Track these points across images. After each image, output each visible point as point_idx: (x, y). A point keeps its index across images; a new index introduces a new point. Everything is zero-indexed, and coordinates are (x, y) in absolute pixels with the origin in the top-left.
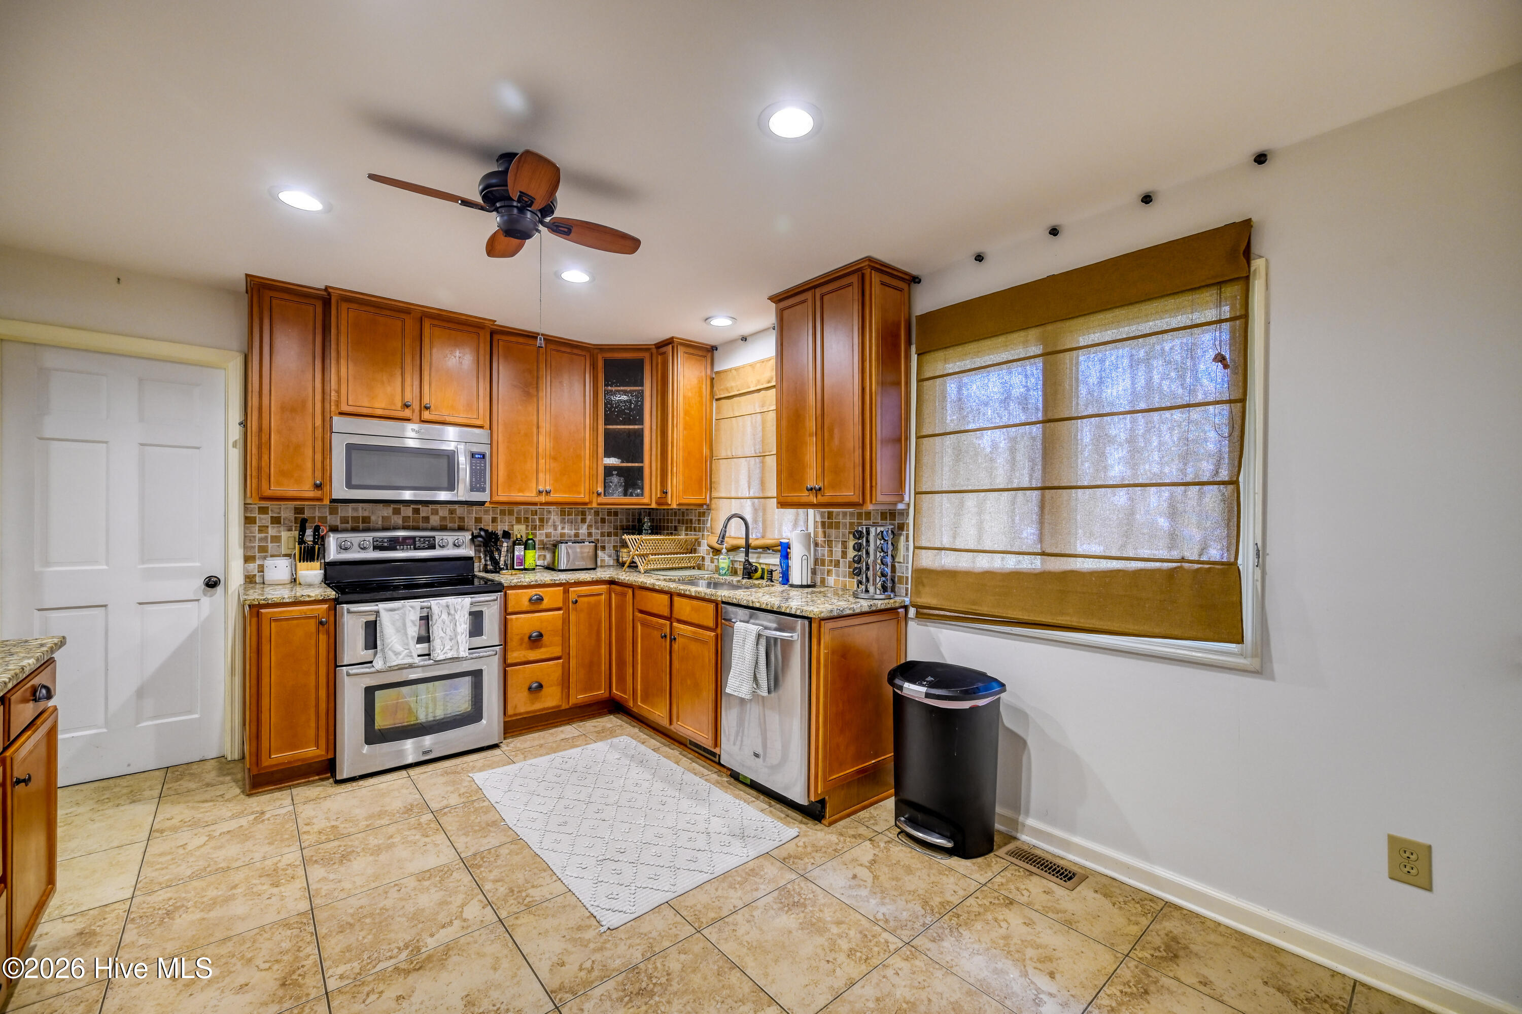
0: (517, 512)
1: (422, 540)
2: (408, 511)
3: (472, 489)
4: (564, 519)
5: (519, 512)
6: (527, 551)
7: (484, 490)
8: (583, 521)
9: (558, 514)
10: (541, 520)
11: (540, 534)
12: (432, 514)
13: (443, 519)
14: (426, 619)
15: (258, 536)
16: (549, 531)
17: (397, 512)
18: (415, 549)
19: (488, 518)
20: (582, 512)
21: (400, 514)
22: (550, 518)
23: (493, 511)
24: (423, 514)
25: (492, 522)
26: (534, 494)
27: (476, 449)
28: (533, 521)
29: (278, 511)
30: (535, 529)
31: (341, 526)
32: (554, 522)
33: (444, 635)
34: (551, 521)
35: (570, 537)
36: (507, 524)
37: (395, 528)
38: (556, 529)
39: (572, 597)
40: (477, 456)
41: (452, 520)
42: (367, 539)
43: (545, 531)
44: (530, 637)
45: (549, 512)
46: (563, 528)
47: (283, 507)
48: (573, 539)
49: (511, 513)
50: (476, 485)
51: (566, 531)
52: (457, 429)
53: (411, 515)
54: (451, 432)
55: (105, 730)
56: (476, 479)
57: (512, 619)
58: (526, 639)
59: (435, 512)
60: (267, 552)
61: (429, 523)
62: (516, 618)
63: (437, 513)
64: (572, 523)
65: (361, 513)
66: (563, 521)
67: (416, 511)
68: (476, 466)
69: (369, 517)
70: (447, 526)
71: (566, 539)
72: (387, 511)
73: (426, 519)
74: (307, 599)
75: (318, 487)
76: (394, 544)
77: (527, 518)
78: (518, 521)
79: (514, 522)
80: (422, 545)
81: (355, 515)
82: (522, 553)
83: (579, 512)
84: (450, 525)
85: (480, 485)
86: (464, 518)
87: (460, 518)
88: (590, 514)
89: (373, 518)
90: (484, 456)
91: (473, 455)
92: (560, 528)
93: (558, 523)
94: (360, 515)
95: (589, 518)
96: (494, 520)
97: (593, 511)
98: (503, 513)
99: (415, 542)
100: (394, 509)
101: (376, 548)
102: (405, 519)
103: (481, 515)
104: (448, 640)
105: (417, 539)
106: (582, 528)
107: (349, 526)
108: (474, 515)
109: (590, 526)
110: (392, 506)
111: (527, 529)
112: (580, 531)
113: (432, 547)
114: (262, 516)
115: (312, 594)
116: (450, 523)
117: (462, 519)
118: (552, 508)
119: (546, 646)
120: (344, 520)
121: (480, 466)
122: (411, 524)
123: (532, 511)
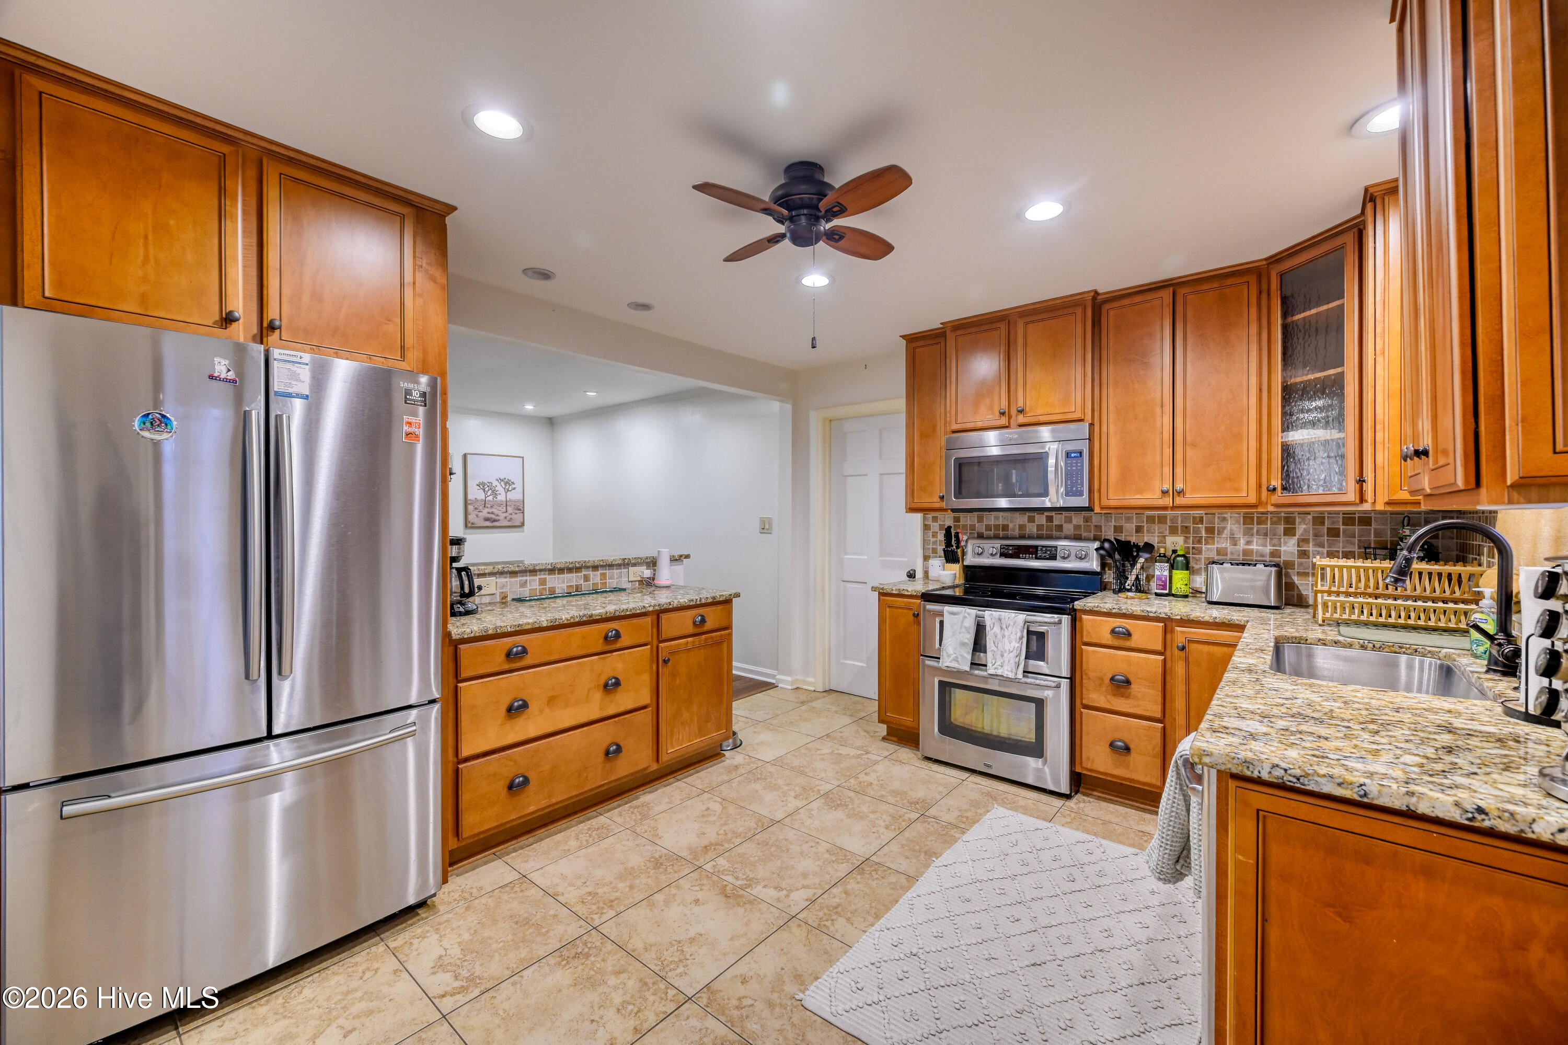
0: (1171, 520)
1: (1044, 549)
2: (1041, 519)
3: (1068, 494)
4: (1252, 529)
5: (1174, 520)
6: (1174, 571)
7: (1081, 494)
8: (1290, 532)
9: (1238, 522)
10: (1210, 530)
11: (1208, 549)
12: (1065, 522)
13: (1077, 527)
14: (980, 630)
15: (932, 540)
16: (1224, 545)
17: (1032, 520)
18: (1037, 558)
19: (1130, 527)
20: (1286, 518)
21: (1034, 522)
22: (1224, 528)
23: (1137, 518)
24: (1056, 522)
25: (1137, 532)
26: (1158, 494)
27: (1070, 447)
28: (1197, 531)
29: (943, 519)
30: (1200, 542)
31: (986, 533)
32: (1232, 534)
33: (995, 649)
34: (1226, 533)
35: (1262, 556)
36: (1157, 534)
37: (1030, 537)
38: (1234, 542)
39: (1180, 640)
40: (1073, 455)
41: (1088, 529)
42: (996, 546)
43: (1216, 546)
44: (1112, 679)
45: (1224, 519)
46: (1248, 543)
47: (947, 516)
48: (1268, 559)
49: (1162, 520)
50: (1072, 488)
51: (1254, 547)
52: (1050, 427)
53: (1044, 523)
54: (1045, 433)
55: (865, 665)
56: (1072, 482)
57: (1087, 651)
58: (1107, 681)
59: (1069, 520)
60: (936, 553)
61: (1062, 531)
62: (1093, 651)
63: (1071, 521)
64: (1266, 535)
65: (1001, 522)
66: (1248, 532)
67: (1050, 519)
68: (1071, 467)
69: (1008, 526)
70: (1081, 535)
71: (1255, 558)
72: (1022, 519)
73: (1060, 528)
74: (906, 593)
75: (942, 498)
76: (1019, 552)
77: (1186, 527)
78: (1173, 531)
79: (1167, 532)
80: (1044, 555)
81: (997, 523)
82: (1166, 573)
83: (1280, 519)
84: (1084, 534)
85: (1077, 488)
86: (1101, 526)
87: (1096, 526)
88: (1303, 521)
89: (1011, 526)
90: (1081, 453)
91: (1068, 455)
92: (1242, 542)
93: (1239, 534)
94: (1001, 523)
95: (1301, 529)
96: (1139, 529)
97: (1310, 517)
98: (1151, 520)
99: (1037, 550)
100: (1029, 517)
101: (1003, 555)
102: (1040, 527)
103: (1122, 523)
104: (999, 656)
105: (1039, 548)
106: (1286, 543)
107: (992, 533)
108: (1113, 523)
109: (1303, 541)
110: (1028, 514)
111: (1185, 542)
112: (1283, 549)
113: (1053, 557)
114: (935, 524)
115: (910, 590)
116: (1084, 532)
117: (1098, 528)
118: (1228, 514)
119: (1136, 698)
120: (988, 528)
121: (1077, 466)
122: (1045, 532)
123: (1194, 518)
